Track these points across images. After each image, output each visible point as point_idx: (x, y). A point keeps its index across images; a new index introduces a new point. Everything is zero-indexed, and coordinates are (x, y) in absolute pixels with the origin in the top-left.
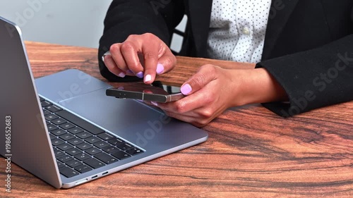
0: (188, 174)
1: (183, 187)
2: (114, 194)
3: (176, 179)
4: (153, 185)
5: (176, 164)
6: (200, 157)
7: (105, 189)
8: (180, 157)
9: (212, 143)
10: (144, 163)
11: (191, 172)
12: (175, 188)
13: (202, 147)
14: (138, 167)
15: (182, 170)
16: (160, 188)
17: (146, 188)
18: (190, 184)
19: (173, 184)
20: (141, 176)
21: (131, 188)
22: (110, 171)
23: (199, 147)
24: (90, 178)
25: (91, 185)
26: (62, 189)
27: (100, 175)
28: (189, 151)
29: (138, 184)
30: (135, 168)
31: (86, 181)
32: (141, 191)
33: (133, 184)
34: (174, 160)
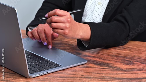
0: (80, 74)
1: (78, 79)
2: (51, 80)
3: (75, 76)
4: (66, 78)
5: (75, 71)
6: (85, 68)
7: (47, 78)
8: (76, 68)
9: (89, 64)
10: (62, 70)
11: (81, 74)
12: (75, 79)
13: (85, 65)
14: (59, 72)
15: (78, 73)
16: (69, 79)
17: (63, 79)
18: (81, 78)
19: (75, 78)
20: (61, 75)
21: (58, 78)
22: (49, 72)
23: (84, 65)
24: (40, 74)
25: (41, 77)
27: (44, 73)
28: (80, 66)
29: (60, 77)
30: (58, 72)
31: (39, 75)
32: (62, 80)
33: (58, 77)
34: (74, 69)
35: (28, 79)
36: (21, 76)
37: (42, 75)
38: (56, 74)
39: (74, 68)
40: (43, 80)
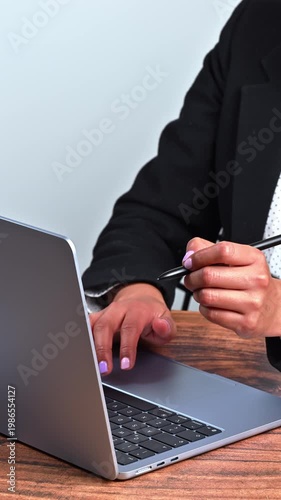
2: (193, 486)
3: (276, 466)
4: (245, 474)
5: (270, 447)
8: (271, 438)
10: (223, 447)
14: (217, 453)
16: (257, 478)
17: (236, 478)
20: (224, 463)
21: (216, 478)
22: (181, 456)
24: (154, 466)
25: (156, 475)
26: (117, 480)
27: (167, 461)
29: (224, 473)
30: (212, 453)
31: (150, 469)
32: (231, 482)
33: (217, 474)
34: (265, 442)
35: (114, 484)
37: (161, 468)
38: (208, 462)
39: (263, 436)
40: (167, 488)
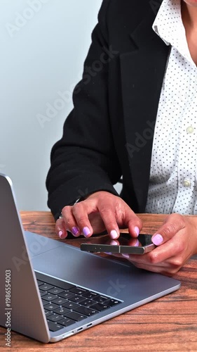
0: (170, 321)
1: (170, 334)
2: (103, 344)
3: (161, 326)
4: (139, 333)
5: (153, 312)
6: (178, 304)
7: (93, 340)
8: (157, 305)
9: (185, 291)
10: (123, 314)
11: (173, 319)
12: (163, 335)
13: (176, 295)
14: (119, 318)
15: (164, 318)
16: (149, 336)
17: (134, 337)
18: (177, 330)
19: (160, 331)
20: (125, 326)
21: (119, 337)
22: (94, 323)
23: (173, 295)
24: (76, 330)
25: (77, 338)
26: (50, 343)
27: (84, 326)
28: (165, 299)
29: (125, 333)
30: (116, 319)
31: (72, 334)
32: (130, 340)
33: (120, 334)
34: (152, 308)
35: (48, 346)
36: (27, 341)
37: (80, 333)
38: (113, 326)
39: (151, 304)
40: (85, 346)
